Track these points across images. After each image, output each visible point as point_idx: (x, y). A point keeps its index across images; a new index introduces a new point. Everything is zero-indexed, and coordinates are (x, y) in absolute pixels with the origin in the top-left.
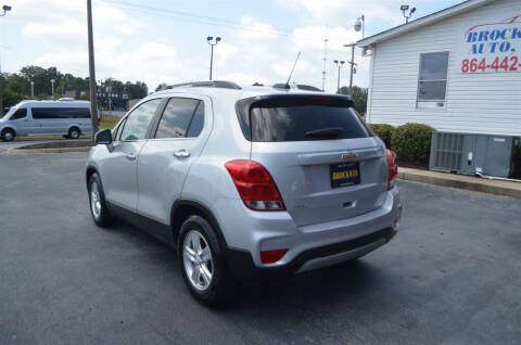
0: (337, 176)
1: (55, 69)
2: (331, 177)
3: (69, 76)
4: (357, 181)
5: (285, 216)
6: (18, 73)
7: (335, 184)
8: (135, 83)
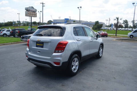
0: (38, 44)
2: (36, 44)
4: (42, 47)
7: (37, 46)
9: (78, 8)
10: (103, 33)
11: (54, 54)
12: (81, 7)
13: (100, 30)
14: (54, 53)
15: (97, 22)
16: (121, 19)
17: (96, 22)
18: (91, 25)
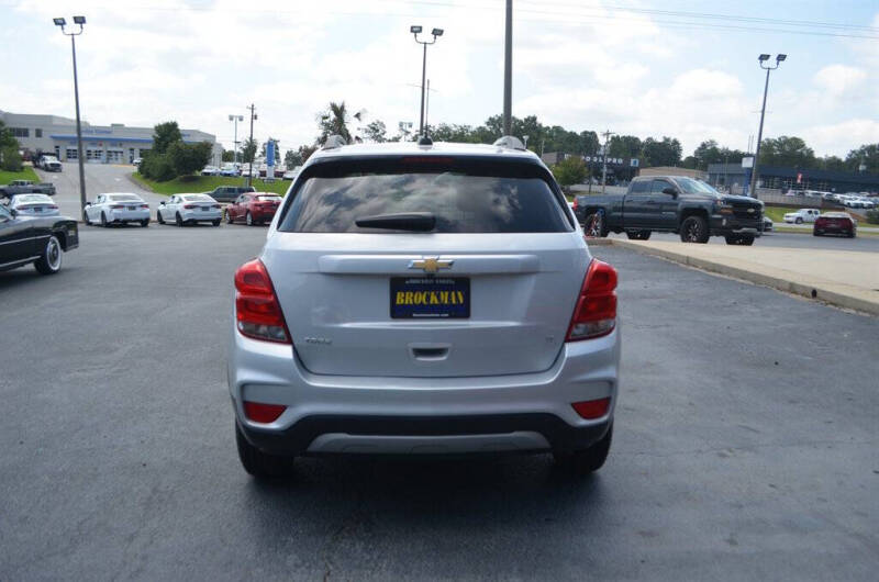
0: (406, 298)
1: (534, 119)
2: (394, 298)
3: (558, 129)
4: (462, 311)
5: (284, 352)
6: (485, 125)
8: (660, 140)
9: (60, 22)
10: (262, 200)
11: (573, 350)
12: (80, 20)
13: (196, 179)
14: (568, 340)
15: (168, 132)
16: (358, 116)
17: (158, 129)
18: (125, 149)
